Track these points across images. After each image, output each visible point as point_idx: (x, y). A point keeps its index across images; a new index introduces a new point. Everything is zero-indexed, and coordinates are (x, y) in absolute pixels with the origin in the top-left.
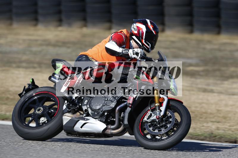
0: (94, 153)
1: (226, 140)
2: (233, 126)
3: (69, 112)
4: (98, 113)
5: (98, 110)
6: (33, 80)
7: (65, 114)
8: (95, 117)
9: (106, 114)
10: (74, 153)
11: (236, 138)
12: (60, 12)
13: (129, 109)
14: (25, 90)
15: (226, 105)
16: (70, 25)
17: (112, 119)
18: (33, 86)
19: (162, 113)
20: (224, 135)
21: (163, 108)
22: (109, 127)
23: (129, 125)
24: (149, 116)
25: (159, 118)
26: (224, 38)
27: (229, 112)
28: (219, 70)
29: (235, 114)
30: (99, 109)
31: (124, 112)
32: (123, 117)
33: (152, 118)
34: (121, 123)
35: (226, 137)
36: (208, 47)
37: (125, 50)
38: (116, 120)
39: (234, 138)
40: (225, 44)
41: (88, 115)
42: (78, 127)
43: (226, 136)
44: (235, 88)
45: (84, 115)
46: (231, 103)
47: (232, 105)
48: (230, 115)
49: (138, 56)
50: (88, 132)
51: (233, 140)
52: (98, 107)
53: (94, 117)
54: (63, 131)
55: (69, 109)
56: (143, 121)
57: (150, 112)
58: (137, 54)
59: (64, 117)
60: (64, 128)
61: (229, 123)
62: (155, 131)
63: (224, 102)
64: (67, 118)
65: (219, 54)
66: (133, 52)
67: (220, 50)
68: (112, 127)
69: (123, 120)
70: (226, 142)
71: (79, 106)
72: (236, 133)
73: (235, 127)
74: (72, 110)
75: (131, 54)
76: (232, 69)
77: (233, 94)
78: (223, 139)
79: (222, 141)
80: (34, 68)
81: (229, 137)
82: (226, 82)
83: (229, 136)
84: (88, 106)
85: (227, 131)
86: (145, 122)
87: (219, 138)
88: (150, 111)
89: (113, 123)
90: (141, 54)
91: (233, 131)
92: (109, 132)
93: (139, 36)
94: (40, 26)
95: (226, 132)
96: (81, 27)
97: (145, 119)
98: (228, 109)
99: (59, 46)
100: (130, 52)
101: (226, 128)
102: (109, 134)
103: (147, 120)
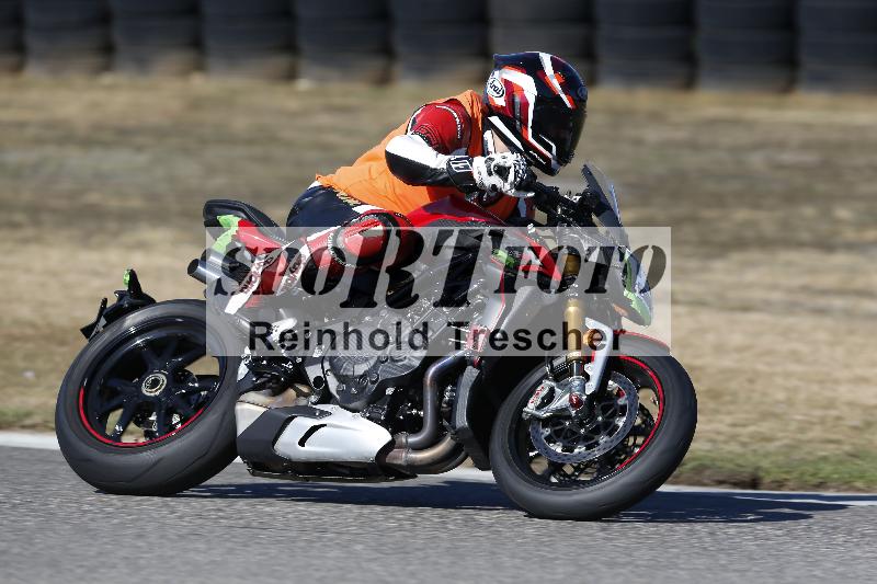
0: (234, 537)
1: (721, 478)
2: (744, 426)
3: (256, 388)
4: (362, 390)
5: (361, 377)
6: (133, 275)
7: (242, 398)
8: (352, 405)
9: (389, 391)
10: (162, 537)
11: (758, 468)
12: (104, 19)
13: (471, 374)
14: (105, 311)
15: (720, 349)
16: (142, 64)
17: (414, 411)
18: (135, 296)
19: (591, 387)
20: (713, 460)
21: (594, 370)
22: (403, 438)
23: (471, 433)
24: (543, 399)
25: (579, 402)
26: (709, 103)
27: (730, 373)
28: (693, 220)
29: (751, 381)
30: (363, 376)
31: (455, 384)
32: (452, 403)
33: (555, 405)
34: (445, 423)
35: (720, 468)
36: (652, 134)
37: (457, 159)
38: (427, 413)
39: (749, 470)
40: (713, 123)
41: (326, 397)
42: (288, 443)
43: (719, 464)
44: (750, 286)
45: (313, 398)
46: (737, 339)
47: (740, 350)
48: (733, 385)
49: (506, 180)
50: (326, 459)
51: (746, 477)
52: (360, 369)
53: (346, 403)
54: (238, 459)
55: (259, 375)
56: (524, 415)
57: (547, 383)
58: (502, 172)
59: (239, 407)
60: (239, 447)
61: (729, 413)
62: (576, 451)
63: (711, 338)
64: (249, 411)
65: (690, 161)
66: (489, 167)
67: (694, 146)
68: (413, 439)
69: (450, 416)
70: (720, 483)
71: (294, 364)
72: (755, 451)
73: (752, 429)
74: (269, 381)
75: (480, 173)
76: (742, 214)
77: (746, 308)
78: (707, 473)
79: (706, 481)
80: (14, 226)
81: (730, 466)
82: (719, 265)
83: (731, 461)
84: (327, 366)
85: (726, 442)
86: (530, 420)
87: (693, 469)
88: (547, 378)
89: (415, 425)
90: (516, 172)
91: (744, 444)
92: (401, 457)
93: (513, 115)
94: (34, 73)
95: (722, 446)
96: (185, 73)
97: (531, 408)
98: (727, 362)
99: (105, 145)
100: (479, 166)
101: (719, 433)
102: (400, 466)
103: (537, 413)
